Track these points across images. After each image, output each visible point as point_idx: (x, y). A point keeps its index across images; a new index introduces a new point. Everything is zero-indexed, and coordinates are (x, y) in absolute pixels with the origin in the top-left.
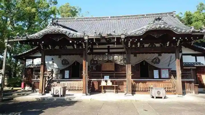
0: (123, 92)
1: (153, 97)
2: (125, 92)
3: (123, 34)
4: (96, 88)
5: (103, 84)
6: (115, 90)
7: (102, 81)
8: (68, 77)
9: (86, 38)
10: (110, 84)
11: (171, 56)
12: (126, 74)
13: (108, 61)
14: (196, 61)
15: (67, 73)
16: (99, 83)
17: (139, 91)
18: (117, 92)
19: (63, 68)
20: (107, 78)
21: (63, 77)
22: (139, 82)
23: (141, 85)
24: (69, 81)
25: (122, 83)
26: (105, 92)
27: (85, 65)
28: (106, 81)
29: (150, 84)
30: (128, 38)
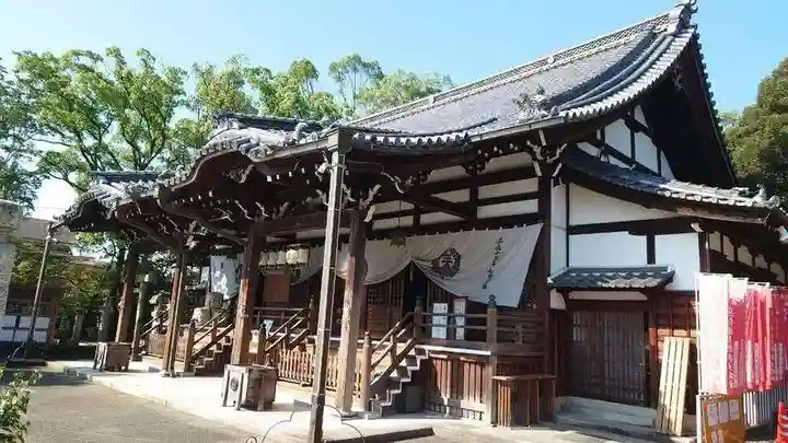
11: (501, 241)
14: (651, 257)
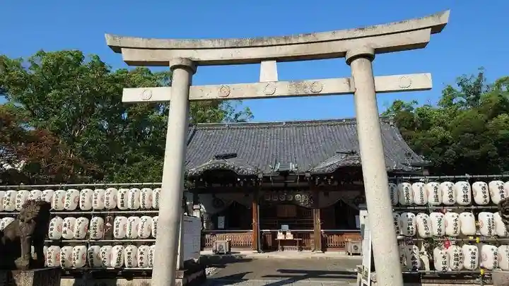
0: (310, 249)
1: (349, 254)
2: (313, 249)
3: (308, 172)
4: (270, 243)
5: (280, 236)
6: (297, 247)
7: (279, 233)
8: (223, 227)
9: (260, 176)
10: (290, 237)
12: (313, 222)
13: (287, 202)
15: (221, 221)
16: (275, 235)
17: (332, 247)
18: (301, 249)
19: (214, 211)
20: (285, 227)
21: (216, 227)
22: (332, 234)
23: (335, 238)
24: (226, 232)
25: (307, 236)
26: (283, 249)
27: (256, 209)
28: (284, 233)
29: (347, 236)
30: (314, 176)
